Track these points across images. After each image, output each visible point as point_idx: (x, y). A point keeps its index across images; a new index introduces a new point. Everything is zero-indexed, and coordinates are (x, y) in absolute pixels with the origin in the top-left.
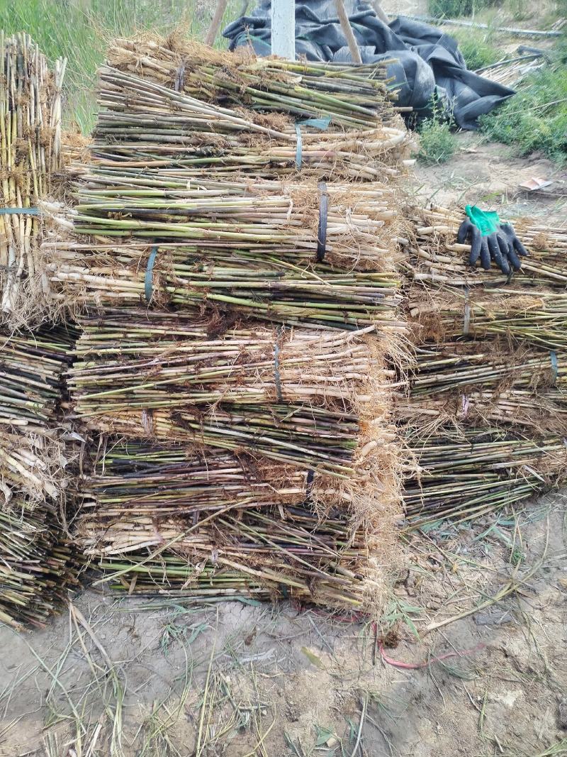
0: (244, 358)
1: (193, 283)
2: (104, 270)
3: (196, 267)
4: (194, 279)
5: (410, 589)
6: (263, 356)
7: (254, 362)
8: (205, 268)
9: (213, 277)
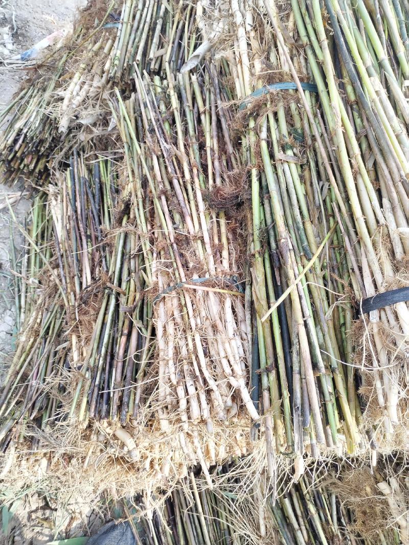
0: (183, 241)
1: (264, 145)
2: (255, 44)
3: (288, 140)
4: (270, 144)
5: (40, 514)
6: (191, 265)
7: (182, 255)
8: (290, 153)
9: (278, 165)
